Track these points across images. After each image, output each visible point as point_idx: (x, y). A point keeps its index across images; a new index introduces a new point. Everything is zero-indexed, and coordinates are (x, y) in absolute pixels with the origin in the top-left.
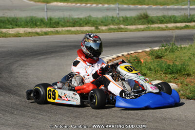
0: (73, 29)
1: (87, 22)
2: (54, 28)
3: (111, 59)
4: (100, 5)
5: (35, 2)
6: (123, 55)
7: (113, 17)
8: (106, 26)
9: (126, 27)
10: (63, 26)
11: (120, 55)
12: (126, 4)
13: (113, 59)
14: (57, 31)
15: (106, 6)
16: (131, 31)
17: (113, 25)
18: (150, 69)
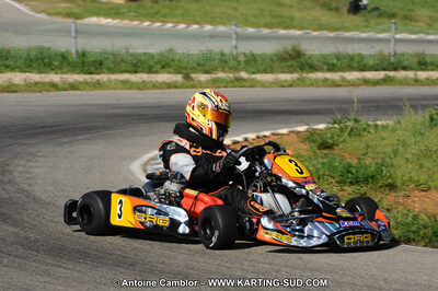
0: (134, 78)
1: (165, 64)
2: (91, 73)
4: (195, 26)
5: (50, 14)
6: (246, 140)
7: (223, 54)
8: (207, 72)
9: (253, 76)
10: (111, 71)
11: (240, 138)
12: (252, 25)
14: (98, 82)
15: (208, 27)
16: (263, 85)
17: (224, 71)
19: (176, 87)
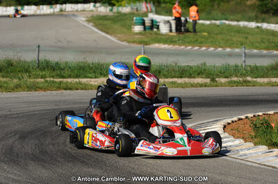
0: (179, 81)
1: (200, 72)
3: (230, 122)
4: (220, 49)
5: (129, 42)
6: (247, 117)
7: (236, 66)
8: (226, 77)
9: (254, 79)
10: (166, 77)
11: (243, 117)
12: (256, 48)
13: (233, 122)
15: (228, 50)
16: (261, 85)
17: (236, 76)
19: (206, 86)
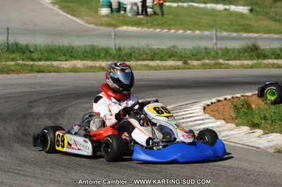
0: (151, 63)
1: (171, 54)
2: (125, 61)
3: (209, 103)
4: (189, 32)
5: (96, 25)
6: (225, 99)
8: (198, 60)
9: (227, 62)
10: (137, 59)
11: (221, 99)
12: (226, 30)
13: (212, 103)
15: (197, 32)
16: (234, 67)
17: (209, 59)
18: (265, 118)
19: (179, 69)
